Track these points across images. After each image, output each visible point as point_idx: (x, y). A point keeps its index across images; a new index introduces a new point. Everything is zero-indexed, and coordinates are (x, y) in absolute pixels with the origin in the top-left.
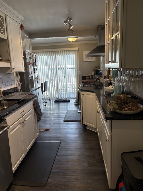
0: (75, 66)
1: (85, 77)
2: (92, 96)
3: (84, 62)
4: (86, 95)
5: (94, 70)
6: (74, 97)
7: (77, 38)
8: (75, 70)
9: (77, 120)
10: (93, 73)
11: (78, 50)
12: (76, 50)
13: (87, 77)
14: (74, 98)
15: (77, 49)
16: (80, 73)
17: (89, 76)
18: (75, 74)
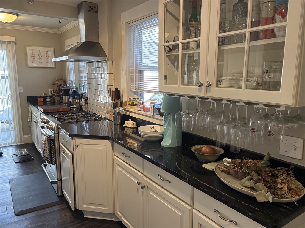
0: (7, 72)
1: (36, 98)
2: (101, 148)
3: (29, 67)
4: (86, 147)
5: (54, 84)
6: (9, 144)
7: (18, 15)
8: (7, 80)
9: (50, 202)
10: (50, 90)
11: (15, 43)
12: (9, 42)
13: (39, 99)
14: (11, 143)
15: (13, 39)
16: (22, 91)
17: (45, 98)
18: (9, 93)
